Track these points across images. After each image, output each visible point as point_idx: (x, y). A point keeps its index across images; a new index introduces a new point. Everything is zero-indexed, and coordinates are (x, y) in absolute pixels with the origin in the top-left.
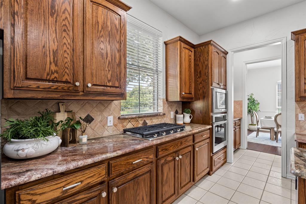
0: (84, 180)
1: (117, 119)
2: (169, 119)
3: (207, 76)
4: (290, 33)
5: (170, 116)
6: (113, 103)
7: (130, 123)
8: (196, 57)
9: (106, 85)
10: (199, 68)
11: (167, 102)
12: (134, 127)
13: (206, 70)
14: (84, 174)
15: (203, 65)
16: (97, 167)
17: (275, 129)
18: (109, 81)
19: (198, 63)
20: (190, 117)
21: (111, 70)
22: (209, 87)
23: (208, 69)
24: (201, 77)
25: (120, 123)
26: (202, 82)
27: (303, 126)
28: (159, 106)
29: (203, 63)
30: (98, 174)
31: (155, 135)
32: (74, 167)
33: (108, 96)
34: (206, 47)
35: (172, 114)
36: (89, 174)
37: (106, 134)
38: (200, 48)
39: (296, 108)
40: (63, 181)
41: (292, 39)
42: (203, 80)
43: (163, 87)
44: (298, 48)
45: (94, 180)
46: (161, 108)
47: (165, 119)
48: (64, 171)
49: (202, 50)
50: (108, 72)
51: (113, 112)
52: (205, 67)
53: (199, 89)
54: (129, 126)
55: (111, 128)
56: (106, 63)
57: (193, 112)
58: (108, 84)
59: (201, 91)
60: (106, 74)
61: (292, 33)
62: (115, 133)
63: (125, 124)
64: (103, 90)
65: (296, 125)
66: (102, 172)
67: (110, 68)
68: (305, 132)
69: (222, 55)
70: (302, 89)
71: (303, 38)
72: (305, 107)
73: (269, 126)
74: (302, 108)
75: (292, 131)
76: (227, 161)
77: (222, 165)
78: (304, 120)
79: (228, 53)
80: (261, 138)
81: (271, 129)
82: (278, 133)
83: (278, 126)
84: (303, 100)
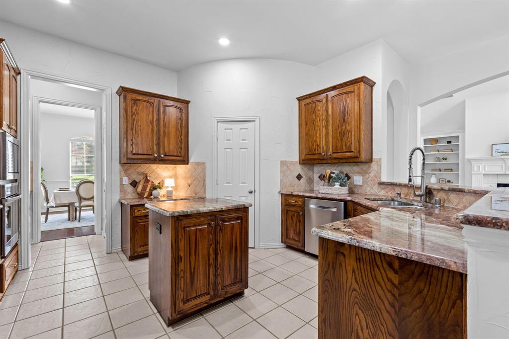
4: (118, 87)
17: (77, 204)
27: (126, 190)
39: (120, 171)
41: (117, 93)
44: (126, 105)
61: (121, 87)
65: (120, 189)
68: (129, 196)
69: (13, 73)
70: (129, 151)
71: (130, 98)
72: (128, 170)
73: (66, 201)
74: (126, 171)
75: (117, 197)
76: (17, 271)
77: (13, 278)
78: (127, 183)
79: (20, 73)
80: (53, 223)
81: (69, 206)
82: (80, 209)
83: (81, 199)
84: (129, 161)
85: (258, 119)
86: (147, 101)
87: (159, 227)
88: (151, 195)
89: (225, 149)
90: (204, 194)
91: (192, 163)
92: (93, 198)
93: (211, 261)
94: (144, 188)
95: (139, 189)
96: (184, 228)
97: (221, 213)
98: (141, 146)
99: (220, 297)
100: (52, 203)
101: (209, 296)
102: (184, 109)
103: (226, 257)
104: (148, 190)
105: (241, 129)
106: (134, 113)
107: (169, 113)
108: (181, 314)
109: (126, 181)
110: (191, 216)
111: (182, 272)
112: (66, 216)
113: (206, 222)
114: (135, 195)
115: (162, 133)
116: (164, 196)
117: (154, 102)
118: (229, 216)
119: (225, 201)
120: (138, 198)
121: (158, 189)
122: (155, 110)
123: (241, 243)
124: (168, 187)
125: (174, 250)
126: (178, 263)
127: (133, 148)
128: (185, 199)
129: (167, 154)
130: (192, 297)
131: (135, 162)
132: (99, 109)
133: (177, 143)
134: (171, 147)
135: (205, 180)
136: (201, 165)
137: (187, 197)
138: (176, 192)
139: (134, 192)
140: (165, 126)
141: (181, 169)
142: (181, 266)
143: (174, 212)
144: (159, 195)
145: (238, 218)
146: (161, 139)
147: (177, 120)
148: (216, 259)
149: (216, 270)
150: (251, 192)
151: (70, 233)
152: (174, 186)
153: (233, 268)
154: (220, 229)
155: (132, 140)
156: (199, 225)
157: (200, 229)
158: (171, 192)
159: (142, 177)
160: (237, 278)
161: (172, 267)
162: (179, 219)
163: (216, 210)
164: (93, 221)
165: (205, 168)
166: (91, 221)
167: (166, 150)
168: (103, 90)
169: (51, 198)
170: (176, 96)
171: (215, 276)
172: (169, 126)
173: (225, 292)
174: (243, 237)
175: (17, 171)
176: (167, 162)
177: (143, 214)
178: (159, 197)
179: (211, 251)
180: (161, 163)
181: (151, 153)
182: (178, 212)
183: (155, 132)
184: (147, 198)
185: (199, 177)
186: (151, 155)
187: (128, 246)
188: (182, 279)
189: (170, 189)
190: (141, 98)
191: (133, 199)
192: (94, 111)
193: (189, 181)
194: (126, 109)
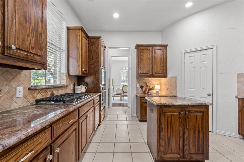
0: (34, 148)
1: (27, 90)
2: (69, 90)
3: (97, 60)
4: (136, 45)
5: (70, 88)
6: (23, 73)
7: (39, 93)
8: (89, 45)
9: (29, 51)
10: (92, 54)
11: (69, 77)
12: (43, 98)
13: (97, 56)
14: (33, 142)
15: (95, 52)
16: (43, 132)
17: (122, 94)
18: (33, 48)
19: (91, 50)
20: (85, 88)
21: (34, 37)
22: (99, 68)
23: (99, 55)
24: (93, 60)
25: (30, 94)
26: (94, 63)
27: (138, 90)
28: (61, 79)
29: (95, 51)
30: (45, 139)
31: (75, 100)
32: (25, 136)
33: (30, 63)
34: (97, 40)
35: (72, 86)
36: (38, 140)
37: (14, 106)
38: (93, 40)
39: (136, 82)
40: (13, 155)
41: (135, 48)
42: (94, 62)
43: (66, 63)
45: (41, 146)
46: (64, 81)
47: (67, 90)
48: (16, 142)
49: (94, 41)
50: (31, 38)
51: (23, 82)
52: (96, 54)
53: (92, 68)
54: (39, 96)
55: (21, 99)
56: (30, 28)
57: (87, 84)
58: (31, 51)
59: (93, 70)
60: (30, 40)
62: (25, 105)
63: (35, 95)
64: (26, 56)
65: (136, 89)
66: (48, 136)
67: (34, 35)
68: (140, 93)
69: (104, 48)
70: (140, 72)
71: (140, 49)
72: (139, 81)
73: (119, 93)
74: (138, 81)
75: (135, 93)
76: (105, 116)
77: (104, 118)
78: (139, 87)
79: (106, 48)
80: (116, 100)
81: (120, 94)
82: (123, 96)
83: (124, 92)
84: (140, 77)
85: (215, 47)
86: (147, 49)
87: (151, 109)
88: (149, 93)
89: (190, 68)
90: (176, 94)
91: (169, 77)
92: (127, 92)
93: (181, 135)
94: (146, 89)
95: (144, 90)
96: (164, 112)
97: (188, 107)
98: (144, 70)
99: (187, 158)
100: (115, 93)
101: (179, 155)
102: (164, 49)
103: (191, 135)
104: (147, 90)
105: (201, 55)
106: (141, 56)
107: (157, 53)
108: (162, 159)
109: (138, 86)
110: (168, 106)
111: (163, 137)
112: (119, 98)
113: (178, 112)
114: (142, 92)
115: (154, 63)
116: (155, 93)
117: (150, 49)
118: (194, 109)
119: (190, 100)
120: (143, 94)
121: (152, 90)
122: (151, 52)
123: (203, 129)
124: (156, 89)
125: (159, 124)
126: (161, 131)
127: (141, 71)
128: (165, 96)
129: (156, 73)
130: (169, 152)
131: (142, 77)
132: (129, 56)
133: (161, 67)
134: (158, 70)
135: (177, 87)
136: (175, 78)
137: (166, 95)
138: (161, 92)
139: (142, 91)
140: (155, 59)
141: (163, 80)
142: (163, 133)
143: (159, 103)
144: (152, 93)
145: (200, 112)
146: (153, 66)
147: (161, 56)
148: (184, 134)
149: (184, 141)
150: (209, 95)
151: (120, 105)
152: (160, 89)
153: (196, 144)
154: (187, 117)
155: (141, 67)
156: (173, 112)
157: (174, 115)
158: (158, 92)
159: (145, 84)
160: (199, 151)
161: (157, 132)
162: (162, 108)
163: (184, 105)
164: (127, 101)
165: (177, 80)
166: (126, 101)
167: (156, 71)
168: (130, 48)
169: (115, 91)
170: (160, 44)
171: (184, 145)
172: (157, 59)
173: (191, 157)
174: (205, 125)
175: (105, 82)
176: (156, 77)
177: (145, 102)
178: (153, 94)
179: (181, 129)
180: (153, 77)
181: (149, 73)
182: (161, 103)
183: (151, 63)
184: (147, 94)
185: (173, 85)
186: (149, 74)
187: (139, 114)
188: (163, 140)
189: (158, 90)
190: (144, 48)
191: (141, 94)
192: (127, 57)
193: (167, 87)
194: (138, 54)
